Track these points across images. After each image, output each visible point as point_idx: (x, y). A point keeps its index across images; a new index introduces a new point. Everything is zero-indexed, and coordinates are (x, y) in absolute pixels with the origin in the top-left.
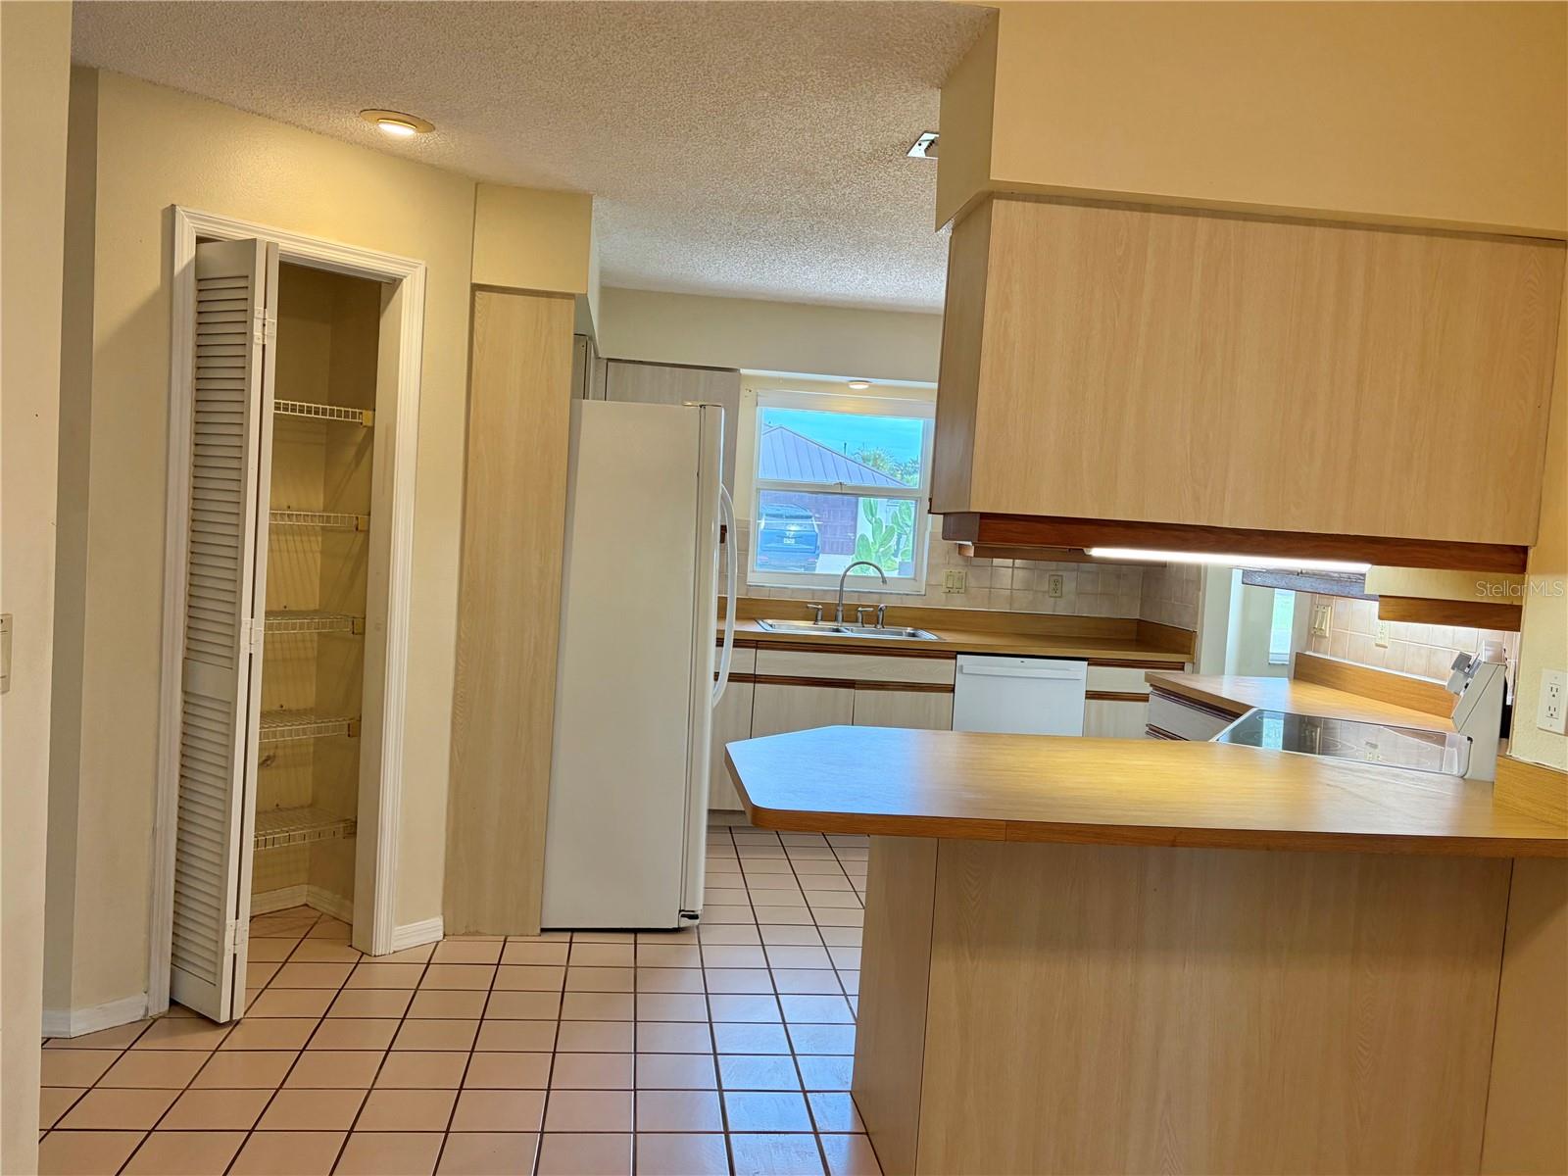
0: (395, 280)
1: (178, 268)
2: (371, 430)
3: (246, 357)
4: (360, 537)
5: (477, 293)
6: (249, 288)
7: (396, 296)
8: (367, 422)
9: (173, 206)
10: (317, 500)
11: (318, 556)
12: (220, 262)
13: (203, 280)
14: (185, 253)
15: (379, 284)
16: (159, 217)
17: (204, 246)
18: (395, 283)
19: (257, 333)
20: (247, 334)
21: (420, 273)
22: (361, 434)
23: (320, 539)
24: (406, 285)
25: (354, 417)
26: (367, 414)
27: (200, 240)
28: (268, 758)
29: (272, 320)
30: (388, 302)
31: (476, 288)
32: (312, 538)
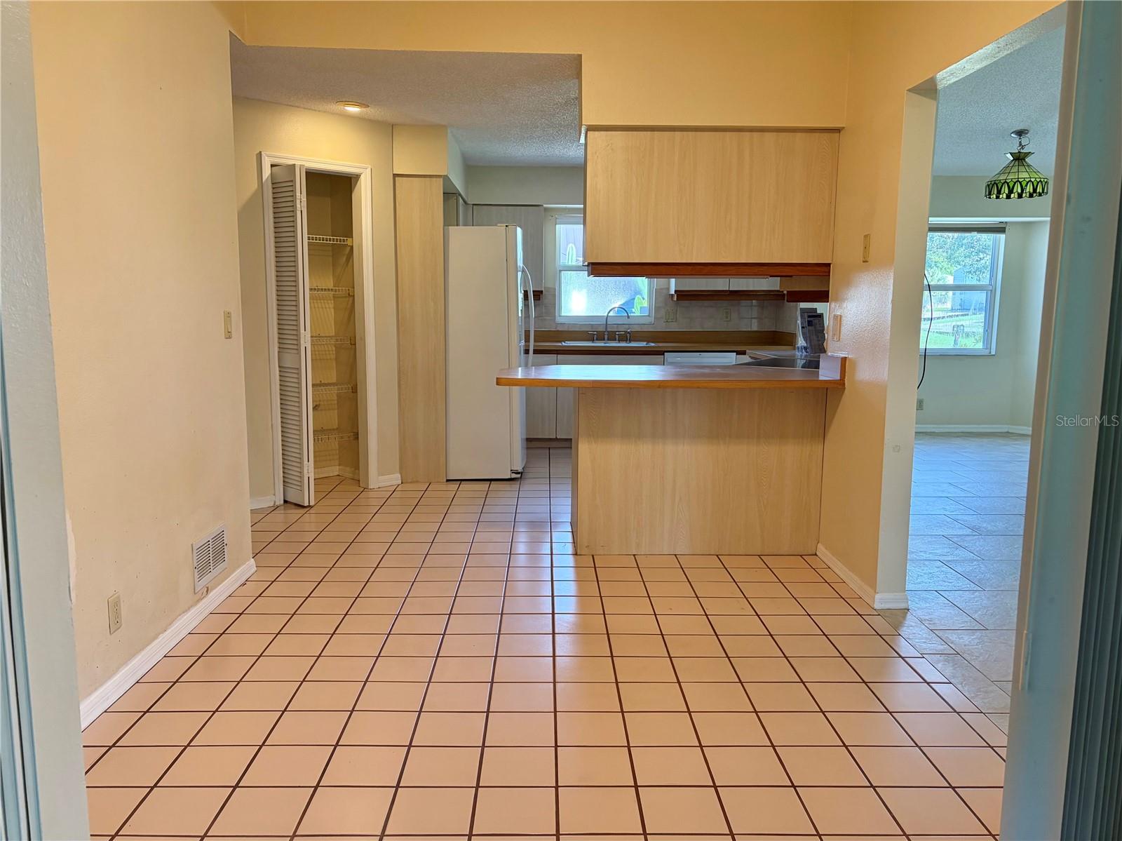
0: (357, 175)
1: (264, 179)
2: (352, 247)
3: (294, 216)
4: (351, 299)
5: (397, 178)
6: (294, 186)
7: (358, 182)
8: (349, 244)
9: (261, 152)
10: (330, 283)
11: (333, 310)
12: (282, 176)
13: (275, 184)
14: (267, 172)
15: (351, 178)
16: (255, 157)
17: (273, 168)
18: (357, 177)
19: (298, 206)
20: (294, 206)
21: (368, 171)
22: (348, 249)
23: (332, 302)
24: (362, 177)
25: (344, 241)
26: (349, 239)
27: (272, 166)
28: (316, 406)
29: (304, 199)
30: (355, 185)
31: (395, 176)
32: (329, 302)
